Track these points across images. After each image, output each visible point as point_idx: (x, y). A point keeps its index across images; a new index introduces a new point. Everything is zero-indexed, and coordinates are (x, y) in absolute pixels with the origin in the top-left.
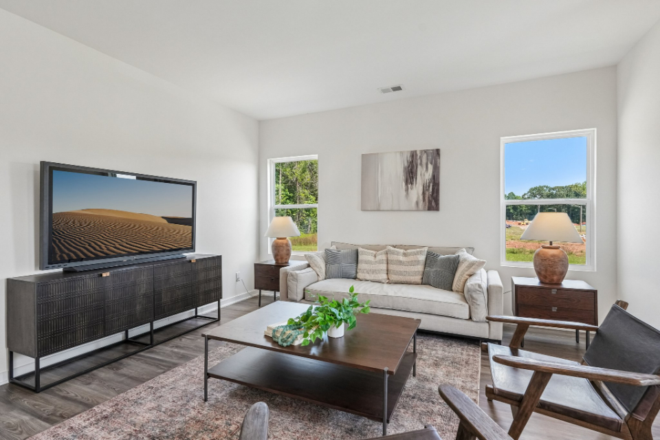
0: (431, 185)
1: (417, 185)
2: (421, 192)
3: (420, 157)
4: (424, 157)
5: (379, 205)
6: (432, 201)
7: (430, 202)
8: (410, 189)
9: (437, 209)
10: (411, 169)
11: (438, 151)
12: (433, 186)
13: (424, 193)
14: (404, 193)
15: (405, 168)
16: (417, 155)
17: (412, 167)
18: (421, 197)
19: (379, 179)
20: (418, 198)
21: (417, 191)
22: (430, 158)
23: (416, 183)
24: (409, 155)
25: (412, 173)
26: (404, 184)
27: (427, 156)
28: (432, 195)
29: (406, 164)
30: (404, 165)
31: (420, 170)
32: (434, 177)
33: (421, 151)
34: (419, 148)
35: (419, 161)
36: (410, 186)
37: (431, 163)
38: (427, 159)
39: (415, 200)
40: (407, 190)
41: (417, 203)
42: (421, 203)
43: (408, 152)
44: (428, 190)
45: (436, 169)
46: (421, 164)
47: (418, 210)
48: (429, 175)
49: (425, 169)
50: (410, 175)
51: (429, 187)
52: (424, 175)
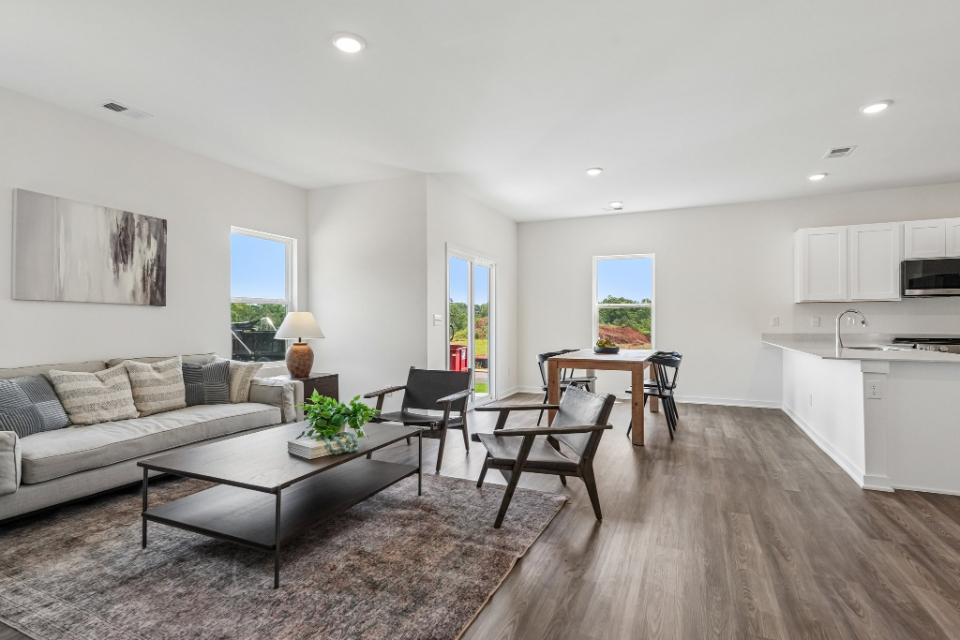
0: (155, 268)
1: (134, 265)
2: (139, 277)
3: (139, 224)
4: (145, 226)
5: (61, 292)
6: (156, 292)
7: (153, 293)
8: (121, 271)
9: (163, 304)
10: (124, 240)
11: (164, 222)
12: (158, 270)
13: (144, 280)
14: (112, 276)
15: (113, 236)
16: (133, 220)
17: (126, 236)
18: (140, 285)
19: (62, 247)
20: (135, 285)
21: (132, 275)
22: (154, 229)
23: (132, 263)
24: (120, 217)
25: (125, 246)
26: (111, 261)
27: (150, 226)
28: (157, 283)
29: (115, 230)
30: (112, 231)
31: (138, 244)
32: (159, 257)
33: (141, 216)
34: (137, 210)
35: (137, 231)
36: (121, 265)
37: (155, 238)
38: (150, 230)
39: (130, 288)
40: (117, 271)
41: (134, 294)
42: (140, 294)
43: (118, 211)
44: (151, 275)
45: (162, 247)
46: (140, 235)
47: (134, 303)
48: (151, 254)
49: (146, 244)
50: (122, 248)
51: (152, 271)
52: (144, 252)
